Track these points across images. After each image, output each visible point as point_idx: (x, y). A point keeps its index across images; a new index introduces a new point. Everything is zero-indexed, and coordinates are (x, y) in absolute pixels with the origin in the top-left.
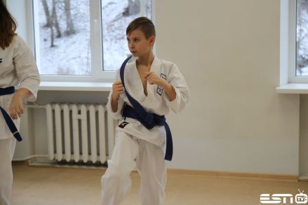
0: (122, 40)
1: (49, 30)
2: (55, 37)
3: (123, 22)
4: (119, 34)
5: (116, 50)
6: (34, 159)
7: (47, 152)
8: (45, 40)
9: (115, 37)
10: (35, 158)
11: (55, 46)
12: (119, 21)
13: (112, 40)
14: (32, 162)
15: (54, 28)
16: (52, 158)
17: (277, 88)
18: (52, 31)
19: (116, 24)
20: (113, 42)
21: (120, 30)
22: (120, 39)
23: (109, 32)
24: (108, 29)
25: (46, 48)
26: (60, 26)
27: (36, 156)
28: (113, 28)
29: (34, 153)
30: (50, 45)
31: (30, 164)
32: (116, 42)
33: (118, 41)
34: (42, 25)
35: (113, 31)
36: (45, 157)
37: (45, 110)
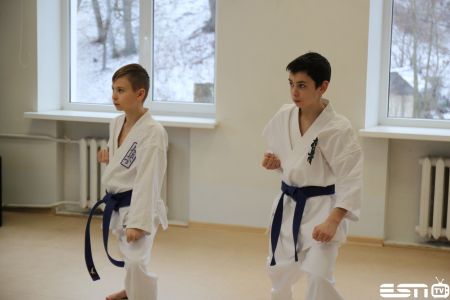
0: (200, 65)
1: (101, 46)
2: (108, 57)
3: (202, 40)
4: (196, 57)
5: (190, 78)
6: (62, 207)
7: (78, 198)
8: (95, 61)
9: (190, 61)
10: (63, 205)
11: (108, 69)
12: (197, 38)
13: (185, 64)
14: (60, 210)
15: (107, 45)
16: (84, 206)
17: (361, 130)
18: (105, 48)
19: (193, 43)
20: (187, 66)
21: (197, 51)
22: (197, 63)
23: (182, 54)
24: (181, 49)
25: (96, 72)
26: (116, 42)
27: (65, 202)
28: (188, 48)
29: (63, 198)
30: (101, 67)
31: (58, 212)
32: (191, 68)
33: (194, 66)
34: (91, 40)
35: (188, 52)
36: (75, 205)
37: (77, 146)
